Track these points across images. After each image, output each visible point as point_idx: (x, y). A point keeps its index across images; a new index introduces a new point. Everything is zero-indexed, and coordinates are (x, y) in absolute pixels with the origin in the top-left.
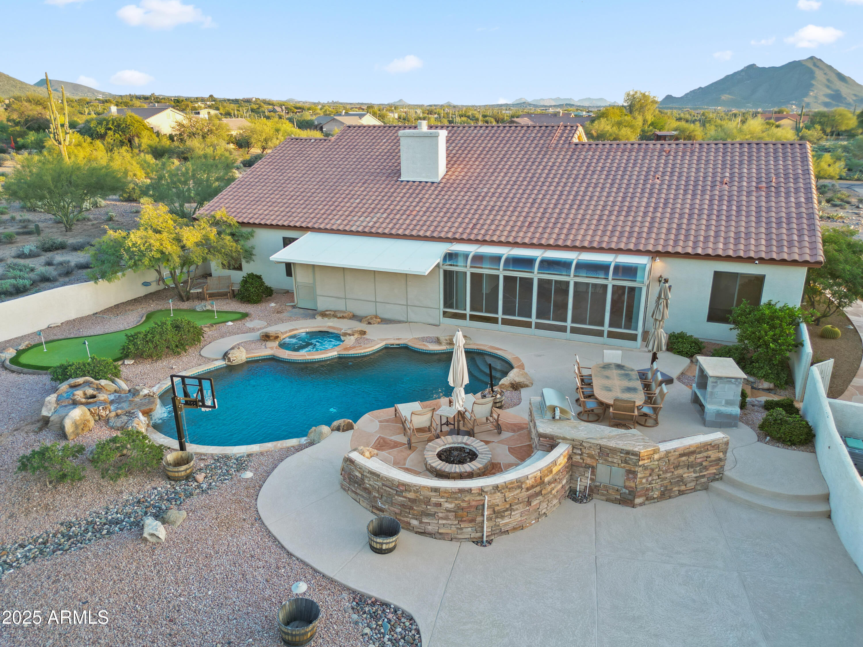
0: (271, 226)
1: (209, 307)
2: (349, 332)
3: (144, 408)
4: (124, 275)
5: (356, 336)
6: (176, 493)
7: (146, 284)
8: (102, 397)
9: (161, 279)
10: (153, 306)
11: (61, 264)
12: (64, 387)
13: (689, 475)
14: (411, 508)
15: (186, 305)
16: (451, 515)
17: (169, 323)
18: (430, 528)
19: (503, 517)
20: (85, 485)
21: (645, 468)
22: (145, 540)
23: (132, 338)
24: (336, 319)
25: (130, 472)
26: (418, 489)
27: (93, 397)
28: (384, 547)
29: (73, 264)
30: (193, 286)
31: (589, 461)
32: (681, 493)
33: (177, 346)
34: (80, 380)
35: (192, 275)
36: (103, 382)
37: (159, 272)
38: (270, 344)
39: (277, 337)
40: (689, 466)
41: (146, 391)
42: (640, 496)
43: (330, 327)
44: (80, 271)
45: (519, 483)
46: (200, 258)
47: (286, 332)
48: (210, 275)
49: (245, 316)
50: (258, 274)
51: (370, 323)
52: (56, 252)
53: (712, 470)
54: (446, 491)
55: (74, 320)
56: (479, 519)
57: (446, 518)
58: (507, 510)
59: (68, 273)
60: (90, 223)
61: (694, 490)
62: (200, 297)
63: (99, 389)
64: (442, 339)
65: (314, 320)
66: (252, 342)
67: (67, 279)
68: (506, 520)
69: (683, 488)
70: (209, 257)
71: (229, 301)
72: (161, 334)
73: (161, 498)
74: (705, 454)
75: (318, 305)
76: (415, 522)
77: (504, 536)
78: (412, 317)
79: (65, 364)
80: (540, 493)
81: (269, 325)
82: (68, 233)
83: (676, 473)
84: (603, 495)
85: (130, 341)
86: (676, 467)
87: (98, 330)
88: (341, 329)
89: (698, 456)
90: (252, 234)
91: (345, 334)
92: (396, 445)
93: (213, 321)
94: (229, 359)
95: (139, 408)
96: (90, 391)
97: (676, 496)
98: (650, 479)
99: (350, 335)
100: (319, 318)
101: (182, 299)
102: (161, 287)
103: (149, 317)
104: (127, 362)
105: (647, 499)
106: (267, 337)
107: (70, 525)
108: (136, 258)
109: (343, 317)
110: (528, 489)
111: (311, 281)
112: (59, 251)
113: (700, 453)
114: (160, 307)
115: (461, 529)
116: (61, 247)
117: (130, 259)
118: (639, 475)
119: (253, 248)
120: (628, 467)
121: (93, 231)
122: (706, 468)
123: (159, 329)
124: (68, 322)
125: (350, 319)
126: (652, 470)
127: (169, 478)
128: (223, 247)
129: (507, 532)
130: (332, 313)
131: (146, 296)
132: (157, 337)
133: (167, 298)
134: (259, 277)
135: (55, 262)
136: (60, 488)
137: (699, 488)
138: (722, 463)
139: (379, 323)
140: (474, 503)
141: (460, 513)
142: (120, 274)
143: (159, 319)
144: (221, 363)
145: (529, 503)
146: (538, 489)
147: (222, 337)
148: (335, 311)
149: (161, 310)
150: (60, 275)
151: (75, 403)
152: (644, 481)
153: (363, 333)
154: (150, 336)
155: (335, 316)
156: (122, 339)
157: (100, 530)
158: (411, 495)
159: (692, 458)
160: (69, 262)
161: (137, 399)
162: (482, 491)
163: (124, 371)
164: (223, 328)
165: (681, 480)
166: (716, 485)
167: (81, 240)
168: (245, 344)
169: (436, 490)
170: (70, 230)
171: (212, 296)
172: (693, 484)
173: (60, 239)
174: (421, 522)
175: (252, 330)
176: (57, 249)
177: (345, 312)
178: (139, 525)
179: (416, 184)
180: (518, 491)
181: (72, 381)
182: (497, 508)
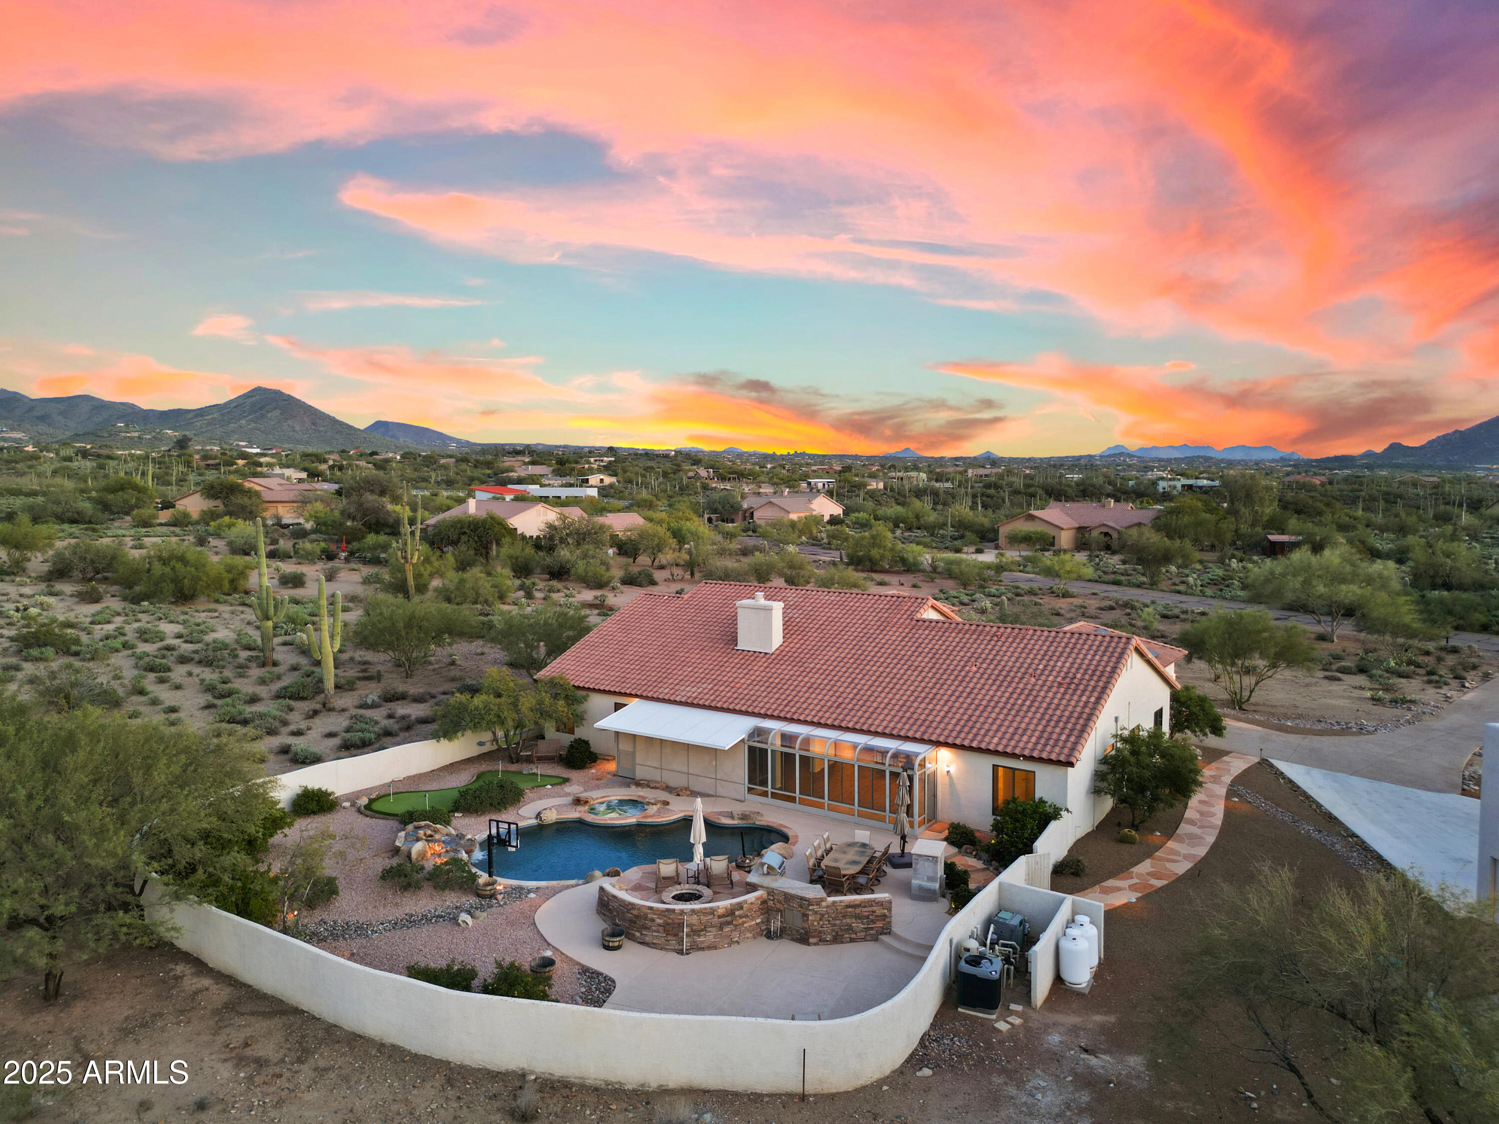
0: (604, 692)
1: (535, 771)
2: (652, 801)
3: (467, 848)
4: (463, 735)
5: (658, 806)
6: (482, 905)
7: (481, 744)
8: (437, 836)
9: (495, 740)
10: (484, 767)
11: (403, 718)
12: (410, 827)
13: (858, 925)
14: (635, 923)
15: (514, 767)
16: (661, 929)
17: (495, 782)
18: (647, 939)
19: (699, 936)
20: (422, 894)
21: (816, 913)
22: (459, 925)
23: (464, 793)
24: (649, 789)
25: (452, 889)
26: (640, 908)
27: (431, 836)
28: (611, 944)
29: (413, 717)
30: (526, 748)
31: (778, 906)
32: (852, 940)
33: (499, 804)
34: (423, 823)
35: (524, 736)
36: (438, 826)
37: (494, 733)
38: (580, 808)
39: (586, 802)
40: (858, 917)
41: (469, 837)
42: (813, 937)
43: (640, 796)
44: (419, 726)
45: (712, 911)
46: (532, 722)
47: (597, 799)
48: (543, 738)
49: (566, 780)
50: (586, 739)
51: (678, 795)
52: (396, 703)
53: (879, 924)
54: (658, 910)
55: (414, 776)
56: (680, 934)
57: (658, 931)
58: (702, 930)
59: (408, 728)
60: (431, 667)
61: (864, 939)
62: (529, 760)
63: (436, 831)
64: (735, 814)
65: (628, 789)
66: (565, 805)
67: (407, 734)
68: (702, 939)
69: (854, 936)
70: (541, 721)
71: (555, 765)
72: (487, 792)
73: (472, 907)
74: (870, 909)
75: (637, 774)
76: (638, 934)
77: (701, 952)
78: (721, 791)
79: (411, 809)
80: (729, 923)
81: (585, 791)
82: (409, 680)
83: (844, 921)
84: (789, 935)
85: (461, 796)
86: (844, 916)
87: (434, 786)
88: (646, 798)
89: (864, 910)
90: (585, 698)
91: (649, 803)
92: (648, 889)
93: (536, 784)
94: (541, 820)
95: (463, 848)
96: (429, 832)
97: (848, 942)
98: (821, 923)
99: (653, 804)
100: (633, 787)
101: (512, 761)
102: (495, 747)
103: (479, 776)
104: (456, 815)
105: (820, 940)
106: (578, 802)
107: (412, 915)
108: (476, 720)
109: (656, 788)
110: (719, 917)
111: (631, 750)
112: (399, 702)
113: (865, 907)
114: (490, 768)
115: (668, 941)
116: (401, 697)
117: (471, 721)
118: (810, 918)
119: (585, 712)
120: (803, 911)
121: (433, 677)
122: (873, 922)
123: (487, 787)
124: (409, 778)
125: (663, 789)
126: (822, 915)
127: (478, 895)
128: (555, 711)
129: (703, 949)
130: (646, 782)
131: (479, 756)
132: (484, 794)
133: (498, 759)
134: (586, 743)
135: (397, 716)
136: (405, 894)
137: (869, 938)
138: (888, 920)
139: (688, 796)
140: (676, 921)
141: (667, 927)
142: (459, 734)
143: (487, 778)
144: (533, 822)
145: (721, 929)
146: (729, 919)
147: (540, 799)
148: (649, 781)
149: (491, 771)
150: (401, 729)
151: (418, 839)
152: (816, 923)
153: (666, 803)
154: (478, 792)
155: (648, 786)
156: (456, 794)
157: (431, 920)
158: (635, 912)
159: (858, 911)
160: (409, 716)
161: (462, 842)
162: (682, 912)
163: (454, 822)
164: (542, 791)
165: (850, 929)
166: (884, 938)
167: (421, 690)
168: (558, 808)
169: (651, 908)
170: (411, 676)
171: (542, 759)
172: (863, 934)
173: (401, 688)
174: (642, 934)
175: (568, 794)
176: (398, 699)
177: (658, 782)
178: (454, 920)
179: (750, 654)
180: (711, 916)
181: (416, 823)
182: (694, 928)
